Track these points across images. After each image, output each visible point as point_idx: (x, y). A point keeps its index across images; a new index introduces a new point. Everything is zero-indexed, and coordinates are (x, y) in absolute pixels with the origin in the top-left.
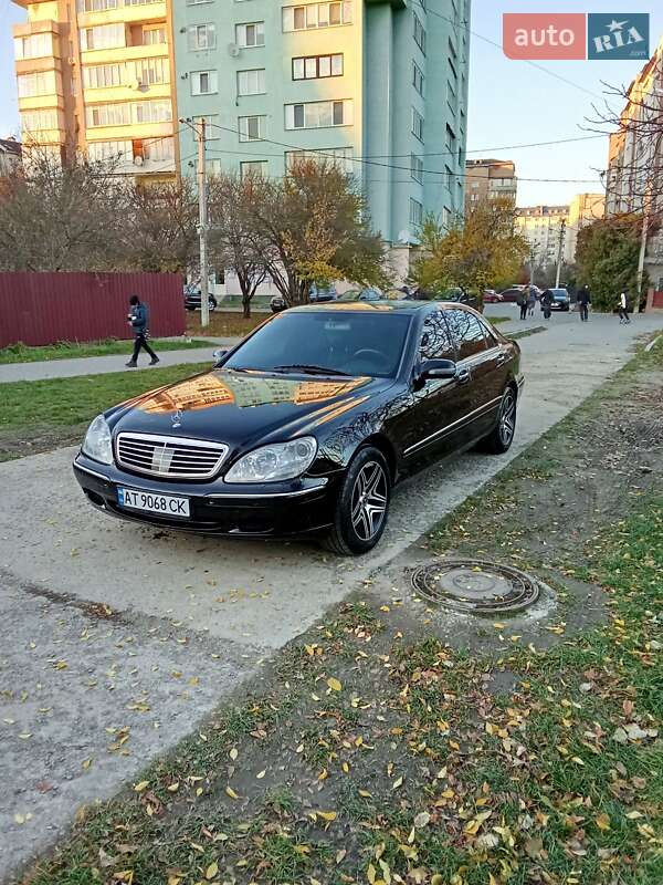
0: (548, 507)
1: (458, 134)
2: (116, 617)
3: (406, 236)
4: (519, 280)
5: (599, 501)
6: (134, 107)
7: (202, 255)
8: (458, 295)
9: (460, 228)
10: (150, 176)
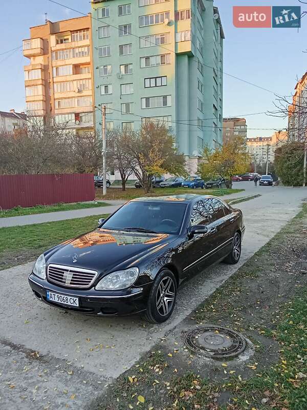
0: (255, 293)
1: (219, 108)
2: (41, 359)
3: (196, 153)
4: (250, 170)
5: (280, 290)
6: (76, 100)
7: (104, 164)
8: (220, 179)
9: (220, 150)
10: (82, 129)
